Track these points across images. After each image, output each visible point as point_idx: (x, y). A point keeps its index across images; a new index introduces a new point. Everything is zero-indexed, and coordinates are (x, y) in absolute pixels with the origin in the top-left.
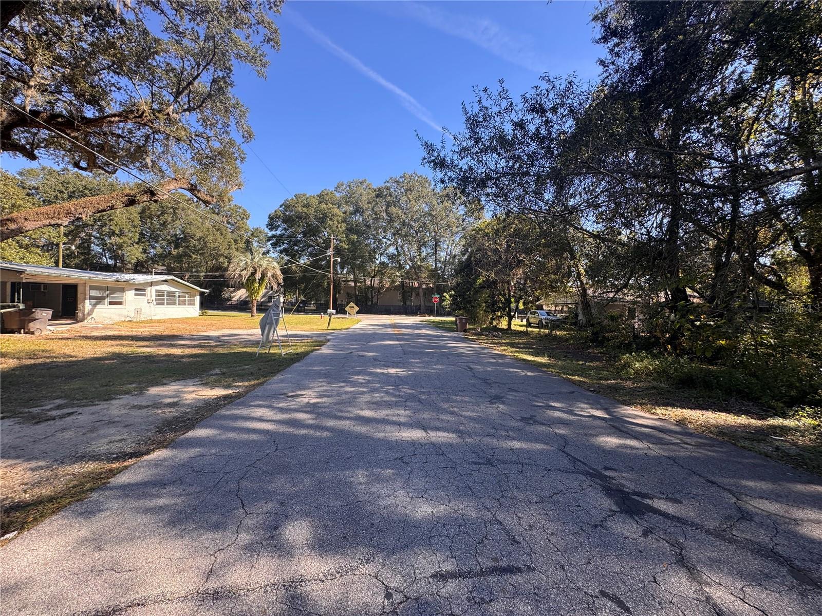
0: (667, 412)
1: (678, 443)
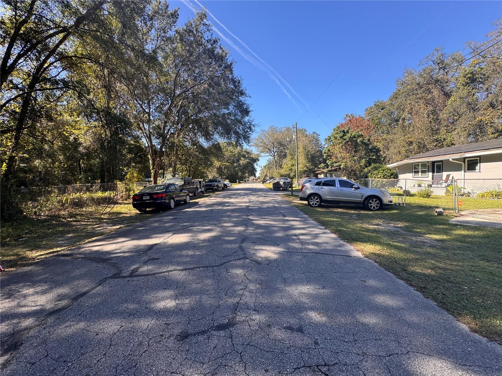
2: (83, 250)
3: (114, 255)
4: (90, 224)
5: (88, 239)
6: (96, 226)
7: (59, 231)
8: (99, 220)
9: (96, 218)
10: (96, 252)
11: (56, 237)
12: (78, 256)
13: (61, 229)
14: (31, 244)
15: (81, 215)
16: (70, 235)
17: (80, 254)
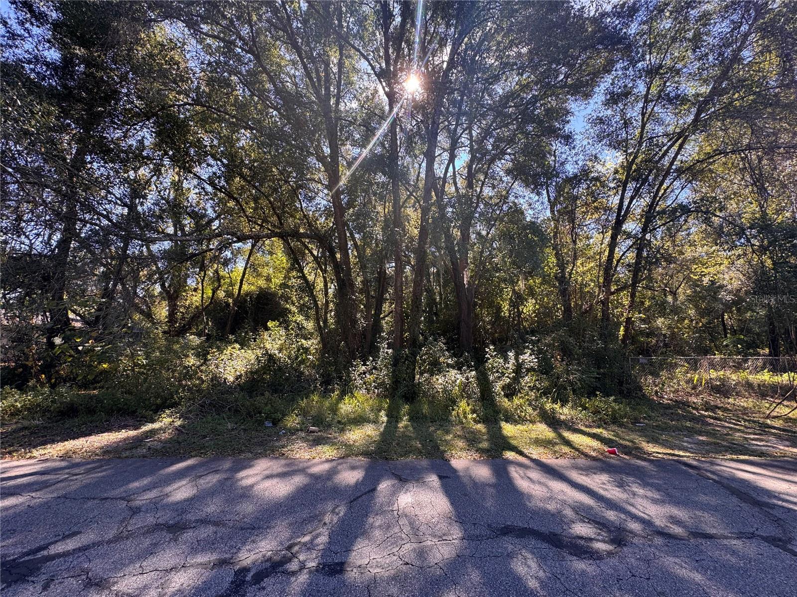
0: (46, 451)
1: (66, 479)
2: (718, 468)
3: (780, 503)
4: (739, 430)
5: (731, 454)
6: (752, 436)
7: (687, 427)
8: (760, 427)
9: (754, 422)
10: (743, 481)
11: (680, 434)
12: (709, 475)
13: (688, 424)
14: (648, 434)
15: (725, 410)
16: (701, 438)
17: (713, 473)
